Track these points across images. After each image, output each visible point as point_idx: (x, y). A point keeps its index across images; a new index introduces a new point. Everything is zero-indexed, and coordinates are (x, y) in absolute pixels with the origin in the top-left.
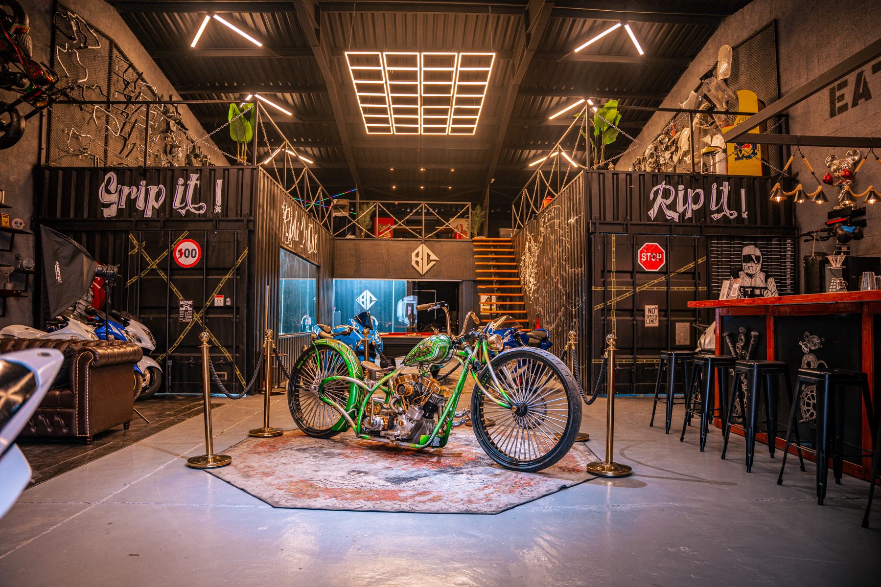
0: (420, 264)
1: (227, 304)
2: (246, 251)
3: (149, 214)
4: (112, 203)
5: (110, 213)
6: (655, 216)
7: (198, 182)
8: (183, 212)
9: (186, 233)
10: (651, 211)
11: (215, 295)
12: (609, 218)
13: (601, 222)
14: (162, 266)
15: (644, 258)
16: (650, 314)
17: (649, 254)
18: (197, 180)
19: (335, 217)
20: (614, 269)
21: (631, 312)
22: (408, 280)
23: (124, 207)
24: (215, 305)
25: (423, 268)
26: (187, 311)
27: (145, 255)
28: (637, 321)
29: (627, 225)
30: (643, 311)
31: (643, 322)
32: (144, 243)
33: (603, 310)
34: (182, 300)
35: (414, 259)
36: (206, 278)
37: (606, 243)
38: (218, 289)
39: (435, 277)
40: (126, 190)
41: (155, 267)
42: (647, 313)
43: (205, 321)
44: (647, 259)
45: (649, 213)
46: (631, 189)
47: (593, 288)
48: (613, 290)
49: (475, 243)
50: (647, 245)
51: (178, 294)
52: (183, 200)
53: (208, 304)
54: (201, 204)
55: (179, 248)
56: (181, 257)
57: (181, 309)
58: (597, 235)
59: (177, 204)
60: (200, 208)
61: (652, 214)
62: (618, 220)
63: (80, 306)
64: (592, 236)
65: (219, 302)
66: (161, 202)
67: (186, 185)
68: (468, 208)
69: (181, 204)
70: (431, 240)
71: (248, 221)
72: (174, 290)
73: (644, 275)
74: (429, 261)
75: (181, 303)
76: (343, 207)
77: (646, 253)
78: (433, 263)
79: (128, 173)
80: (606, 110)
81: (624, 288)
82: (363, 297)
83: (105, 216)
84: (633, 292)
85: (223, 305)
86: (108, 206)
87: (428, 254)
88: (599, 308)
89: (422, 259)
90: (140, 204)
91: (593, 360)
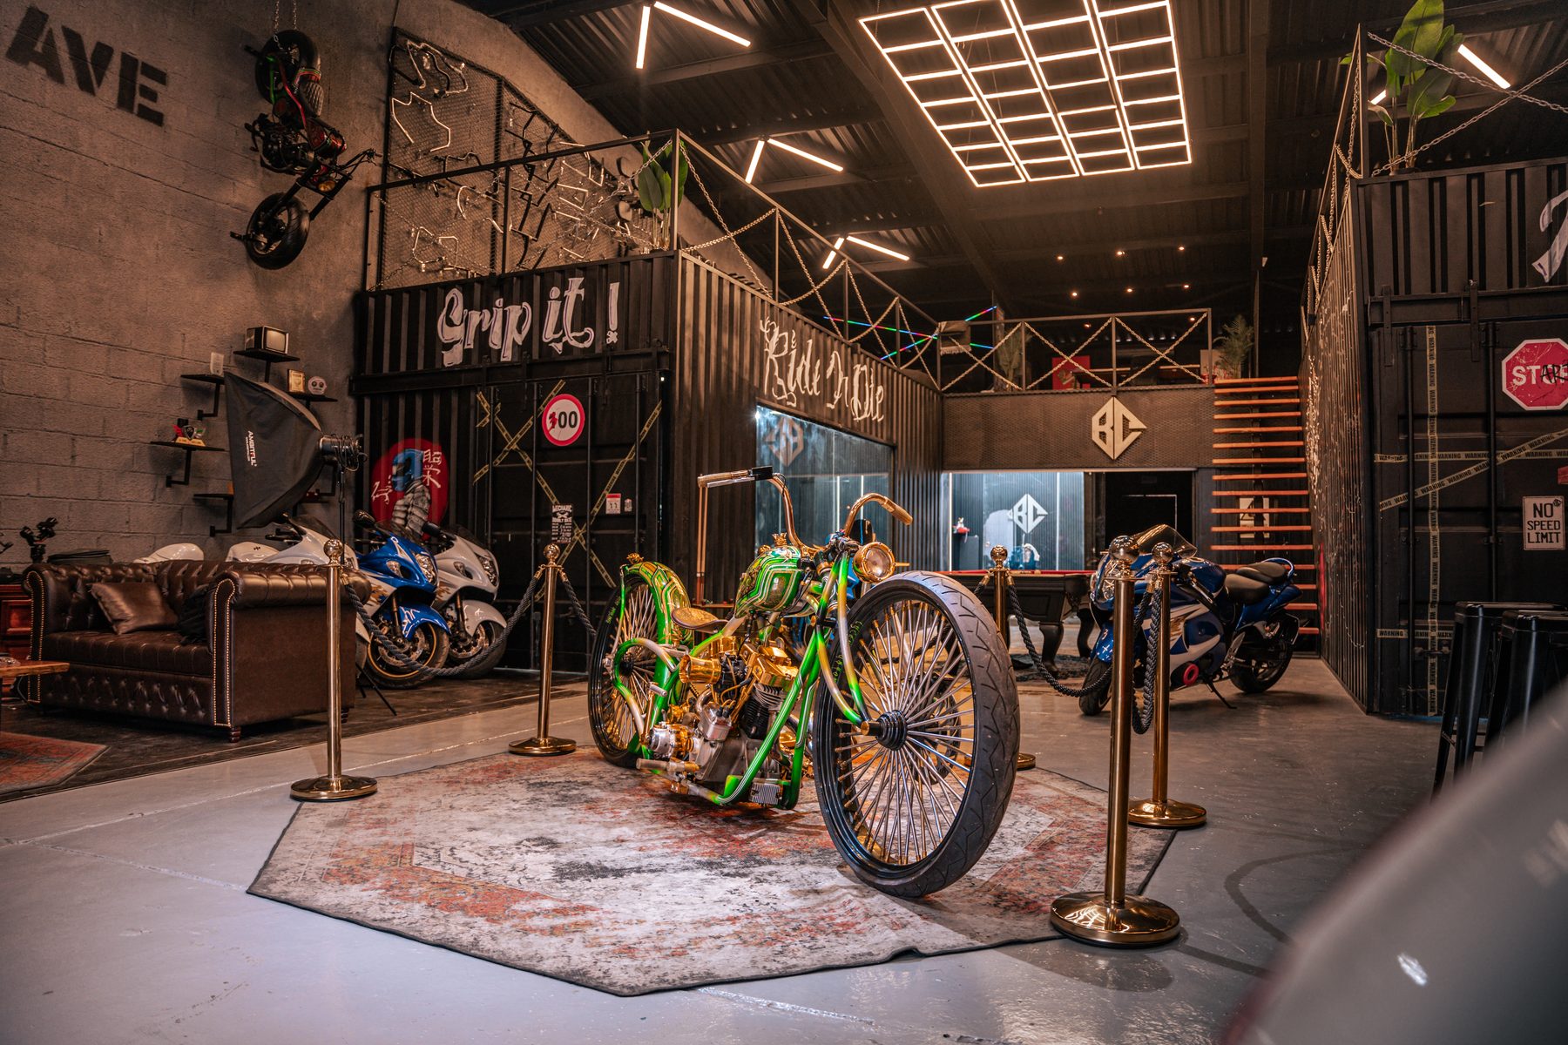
0: (1109, 438)
1: (626, 509)
2: (657, 411)
3: (507, 356)
4: (456, 342)
5: (452, 358)
6: (1555, 270)
7: (582, 292)
8: (559, 347)
9: (561, 384)
10: (1544, 260)
11: (607, 494)
12: (1420, 287)
13: (1396, 298)
14: (525, 444)
15: (1520, 380)
16: (1538, 518)
17: (1534, 368)
18: (580, 288)
19: (945, 356)
20: (1433, 408)
21: (1483, 514)
22: (1086, 470)
23: (472, 347)
24: (607, 512)
25: (1116, 445)
26: (563, 524)
27: (501, 426)
28: (1498, 536)
29: (1467, 299)
30: (1519, 510)
31: (1519, 538)
32: (499, 406)
33: (1403, 510)
34: (556, 504)
35: (1096, 428)
36: (592, 464)
37: (1409, 347)
38: (611, 483)
39: (1140, 463)
40: (475, 317)
41: (515, 446)
42: (1529, 515)
43: (591, 541)
44: (1529, 380)
45: (1535, 264)
46: (1482, 211)
47: (1378, 458)
48: (1431, 460)
49: (1217, 391)
50: (1527, 346)
51: (550, 494)
52: (559, 326)
53: (596, 510)
54: (586, 330)
55: (550, 412)
56: (553, 427)
57: (554, 520)
58: (1386, 330)
59: (549, 334)
60: (586, 337)
61: (1546, 267)
62: (1444, 288)
63: (413, 517)
64: (1374, 333)
65: (614, 506)
66: (525, 332)
67: (562, 299)
68: (1206, 319)
69: (554, 333)
70: (1129, 388)
71: (660, 354)
72: (543, 487)
73: (1522, 421)
74: (1127, 431)
75: (554, 510)
76: (958, 336)
77: (1525, 366)
78: (1134, 435)
79: (477, 287)
80: (1413, 28)
81: (1463, 456)
82: (1020, 509)
83: (446, 365)
84: (1489, 464)
85: (619, 512)
86: (448, 347)
87: (1124, 418)
88: (1394, 504)
89: (1113, 428)
90: (495, 340)
91: (1379, 630)
